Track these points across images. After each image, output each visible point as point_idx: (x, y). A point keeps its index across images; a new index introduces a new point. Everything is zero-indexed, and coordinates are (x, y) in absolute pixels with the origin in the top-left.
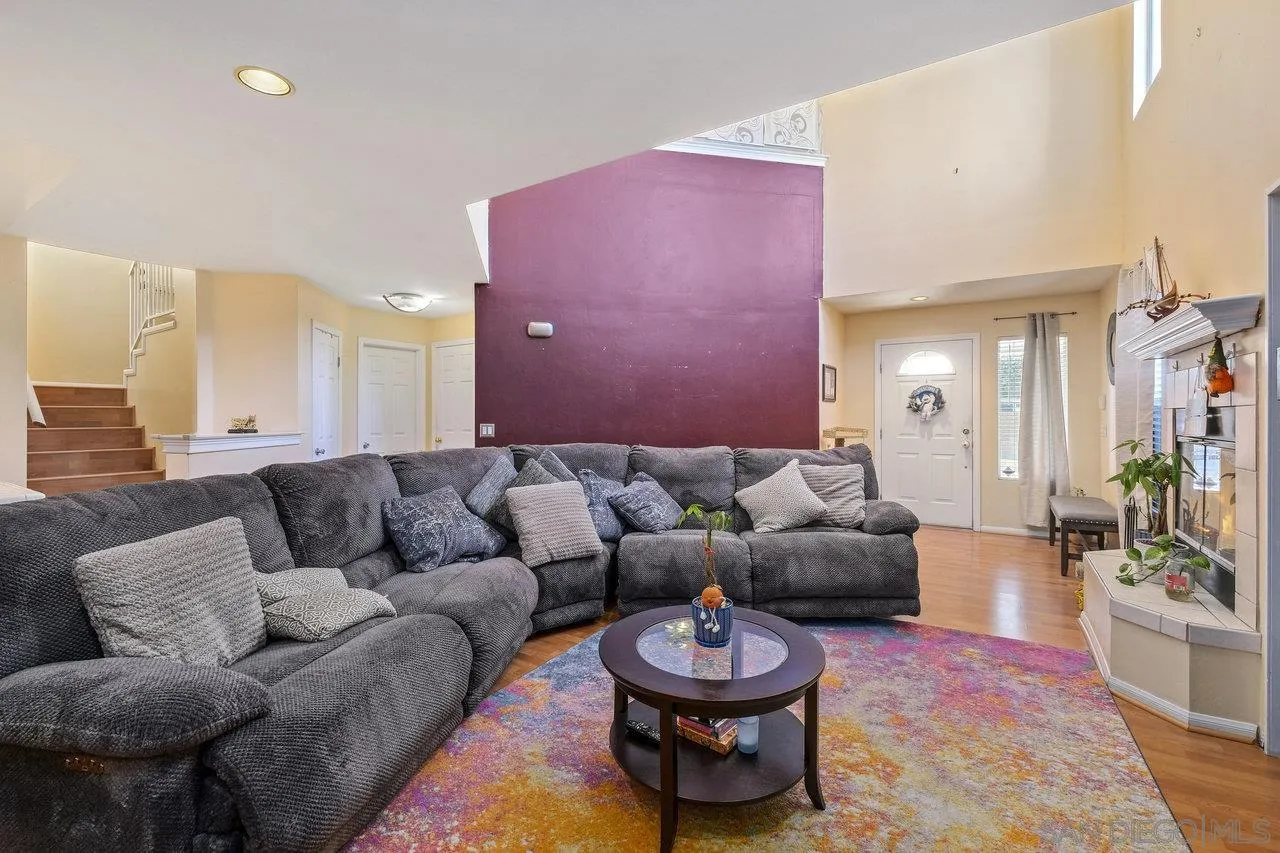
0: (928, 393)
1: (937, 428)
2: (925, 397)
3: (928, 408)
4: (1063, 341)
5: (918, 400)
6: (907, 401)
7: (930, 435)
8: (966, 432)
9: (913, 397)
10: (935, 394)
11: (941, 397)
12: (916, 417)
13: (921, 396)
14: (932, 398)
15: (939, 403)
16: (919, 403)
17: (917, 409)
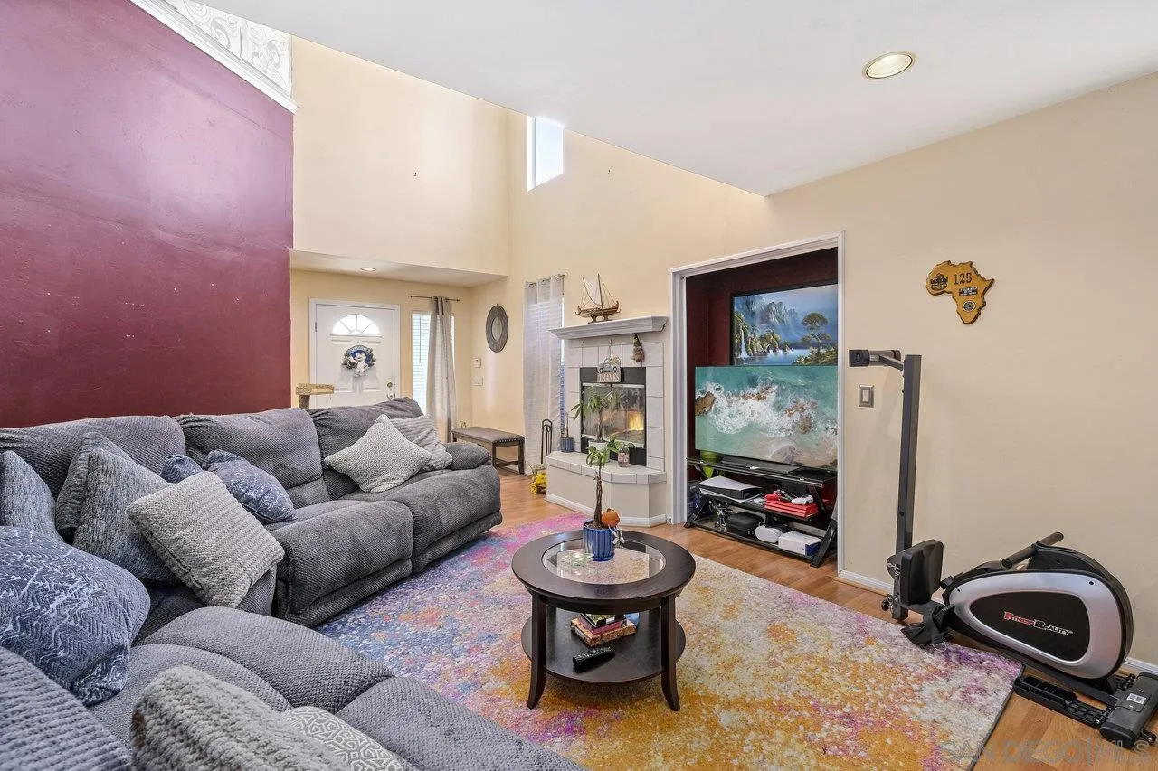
0: (360, 352)
1: (366, 383)
2: (358, 355)
3: (361, 365)
4: (452, 318)
5: (351, 358)
6: (341, 359)
7: (362, 389)
8: (390, 385)
9: (347, 355)
10: (365, 353)
11: (372, 356)
12: (351, 373)
13: (354, 355)
14: (364, 357)
15: (370, 360)
16: (353, 361)
17: (350, 366)
